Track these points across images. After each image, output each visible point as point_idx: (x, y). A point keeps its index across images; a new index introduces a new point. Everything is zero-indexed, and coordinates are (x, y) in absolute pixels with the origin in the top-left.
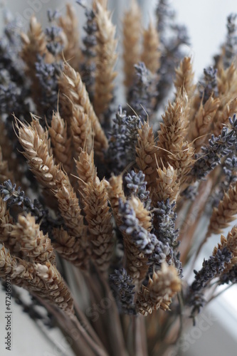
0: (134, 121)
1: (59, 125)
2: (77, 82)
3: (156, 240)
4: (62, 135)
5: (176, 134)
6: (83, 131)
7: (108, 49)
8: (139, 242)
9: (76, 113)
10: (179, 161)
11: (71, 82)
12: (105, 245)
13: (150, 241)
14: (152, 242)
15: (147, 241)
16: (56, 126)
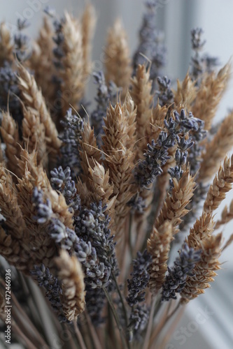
0: (77, 122)
1: (9, 126)
2: (31, 83)
3: (75, 237)
4: (14, 137)
5: (116, 138)
6: (33, 134)
7: (72, 59)
8: (53, 235)
9: (27, 114)
10: (117, 165)
11: (23, 83)
12: (44, 248)
13: (67, 236)
14: (69, 237)
15: (63, 235)
16: (6, 126)
